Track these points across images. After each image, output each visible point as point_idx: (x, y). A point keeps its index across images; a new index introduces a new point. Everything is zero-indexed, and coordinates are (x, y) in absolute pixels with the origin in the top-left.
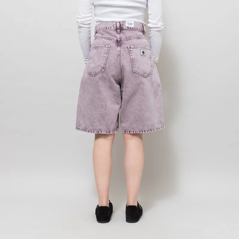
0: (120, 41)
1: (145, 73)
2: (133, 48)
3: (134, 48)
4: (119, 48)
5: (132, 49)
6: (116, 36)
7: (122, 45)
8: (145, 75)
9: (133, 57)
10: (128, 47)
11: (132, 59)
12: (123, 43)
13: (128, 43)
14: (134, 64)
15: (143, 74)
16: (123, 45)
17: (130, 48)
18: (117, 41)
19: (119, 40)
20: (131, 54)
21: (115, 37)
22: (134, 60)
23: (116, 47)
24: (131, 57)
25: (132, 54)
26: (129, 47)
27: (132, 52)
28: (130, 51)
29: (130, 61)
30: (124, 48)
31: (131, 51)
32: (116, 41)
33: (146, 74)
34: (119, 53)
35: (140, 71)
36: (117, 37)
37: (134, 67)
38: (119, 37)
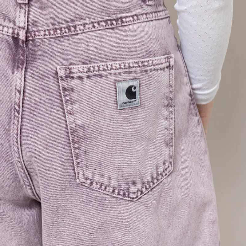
0: (27, 41)
1: (134, 183)
2: (80, 78)
3: (89, 77)
4: (19, 75)
5: (75, 83)
6: (12, 18)
7: (34, 59)
8: (133, 189)
9: (79, 122)
10: (57, 73)
11: (74, 131)
12: (39, 53)
13: (64, 52)
14: (81, 153)
15: (124, 186)
16: (38, 63)
17: (70, 76)
18: (16, 39)
19: (22, 36)
20: (70, 107)
21: (6, 23)
22: (81, 133)
23: (10, 72)
24: (70, 119)
25: (76, 107)
26: (62, 73)
27: (74, 95)
28: (65, 90)
29: (63, 139)
30: (42, 77)
31: (72, 90)
32: (11, 40)
33: (139, 186)
34: (17, 98)
35: (110, 179)
36: (14, 22)
37: (84, 163)
38: (22, 25)
